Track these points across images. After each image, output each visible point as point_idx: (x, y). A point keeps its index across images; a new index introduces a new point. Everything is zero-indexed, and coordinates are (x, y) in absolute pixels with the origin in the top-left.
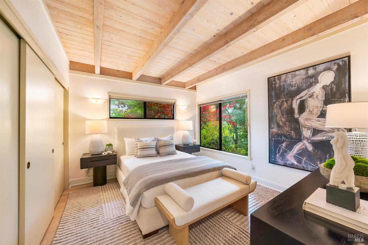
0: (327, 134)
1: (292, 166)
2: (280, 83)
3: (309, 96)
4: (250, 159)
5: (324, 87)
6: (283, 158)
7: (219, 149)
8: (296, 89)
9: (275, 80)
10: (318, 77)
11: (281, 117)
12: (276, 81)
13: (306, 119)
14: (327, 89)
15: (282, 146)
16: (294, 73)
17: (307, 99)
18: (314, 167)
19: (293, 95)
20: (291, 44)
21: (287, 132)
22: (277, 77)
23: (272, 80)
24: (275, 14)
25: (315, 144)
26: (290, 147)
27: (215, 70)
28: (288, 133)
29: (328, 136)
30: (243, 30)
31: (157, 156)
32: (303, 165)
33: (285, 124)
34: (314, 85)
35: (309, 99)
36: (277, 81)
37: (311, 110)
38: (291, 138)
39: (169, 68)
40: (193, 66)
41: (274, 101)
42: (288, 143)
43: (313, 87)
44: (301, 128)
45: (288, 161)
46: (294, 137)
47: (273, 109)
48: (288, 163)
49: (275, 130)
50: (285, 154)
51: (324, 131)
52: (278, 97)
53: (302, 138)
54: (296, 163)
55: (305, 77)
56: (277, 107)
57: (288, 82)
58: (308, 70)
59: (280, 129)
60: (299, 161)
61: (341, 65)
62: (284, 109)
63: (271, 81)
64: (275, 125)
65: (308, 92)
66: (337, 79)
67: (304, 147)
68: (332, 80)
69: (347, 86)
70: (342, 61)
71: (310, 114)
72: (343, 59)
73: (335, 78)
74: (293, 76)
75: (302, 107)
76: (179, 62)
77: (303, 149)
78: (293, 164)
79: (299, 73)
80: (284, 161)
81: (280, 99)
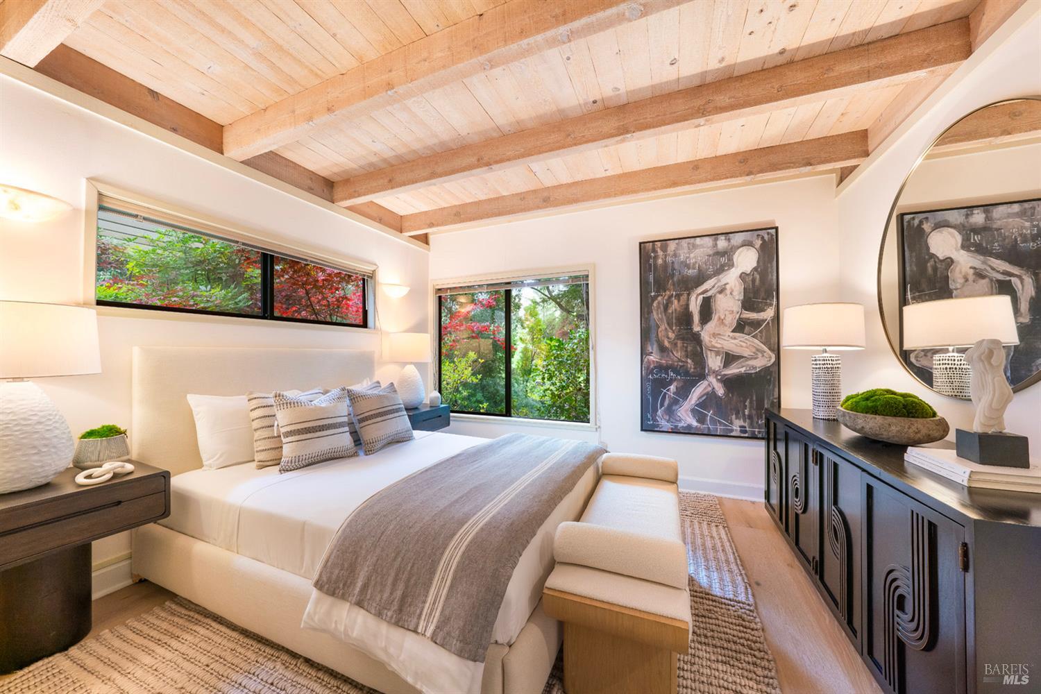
0: (747, 363)
1: (688, 431)
2: (666, 258)
3: (719, 289)
4: (596, 429)
5: (743, 276)
6: (670, 417)
7: (504, 413)
8: (695, 274)
9: (654, 251)
10: (732, 256)
11: (666, 329)
12: (657, 252)
13: (714, 333)
14: (747, 280)
15: (668, 390)
16: (692, 240)
17: (715, 295)
18: (726, 425)
19: (690, 286)
20: (711, 180)
21: (680, 360)
22: (659, 244)
23: (648, 250)
24: (756, 104)
25: (729, 382)
26: (684, 393)
27: (519, 198)
28: (680, 364)
29: (748, 365)
30: (675, 113)
31: (355, 455)
32: (709, 424)
33: (676, 344)
34: (727, 270)
35: (719, 296)
36: (660, 253)
37: (723, 317)
38: (687, 373)
39: (394, 154)
40: (494, 167)
41: (653, 294)
42: (681, 384)
43: (725, 273)
44: (704, 352)
45: (680, 421)
46: (692, 370)
47: (650, 312)
48: (681, 425)
49: (654, 358)
50: (674, 408)
51: (743, 357)
52: (661, 286)
53: (707, 372)
54: (695, 424)
55: (711, 253)
56: (658, 307)
57: (682, 258)
58: (716, 240)
59: (665, 354)
60: (701, 419)
61: (767, 240)
62: (672, 313)
63: (647, 252)
64: (655, 346)
65: (718, 282)
66: (761, 264)
67: (710, 389)
68: (755, 264)
69: (775, 277)
70: (768, 234)
71: (720, 325)
72: (769, 231)
73: (758, 262)
74: (691, 247)
75: (707, 311)
76: (442, 144)
77: (707, 394)
78: (689, 426)
79: (702, 242)
80: (672, 422)
81: (665, 291)
